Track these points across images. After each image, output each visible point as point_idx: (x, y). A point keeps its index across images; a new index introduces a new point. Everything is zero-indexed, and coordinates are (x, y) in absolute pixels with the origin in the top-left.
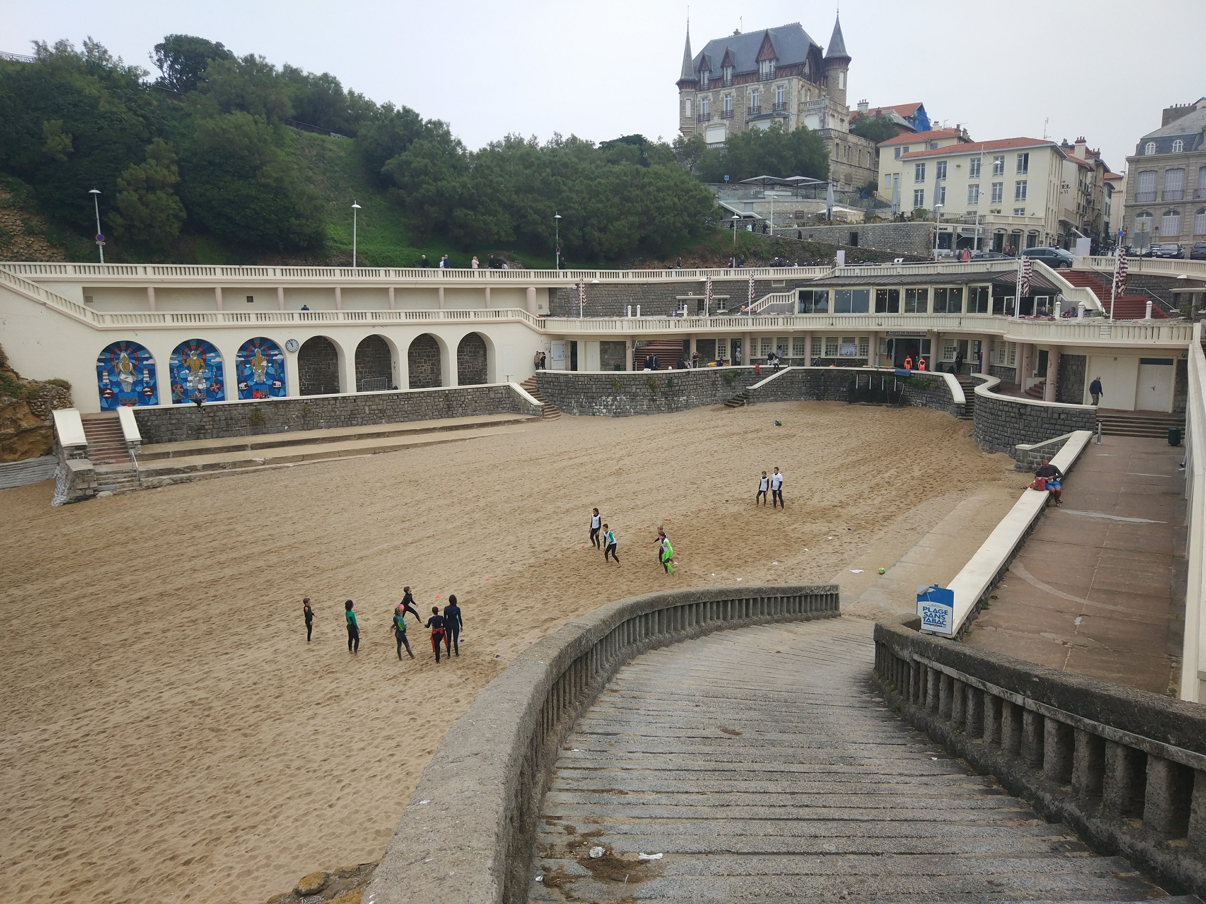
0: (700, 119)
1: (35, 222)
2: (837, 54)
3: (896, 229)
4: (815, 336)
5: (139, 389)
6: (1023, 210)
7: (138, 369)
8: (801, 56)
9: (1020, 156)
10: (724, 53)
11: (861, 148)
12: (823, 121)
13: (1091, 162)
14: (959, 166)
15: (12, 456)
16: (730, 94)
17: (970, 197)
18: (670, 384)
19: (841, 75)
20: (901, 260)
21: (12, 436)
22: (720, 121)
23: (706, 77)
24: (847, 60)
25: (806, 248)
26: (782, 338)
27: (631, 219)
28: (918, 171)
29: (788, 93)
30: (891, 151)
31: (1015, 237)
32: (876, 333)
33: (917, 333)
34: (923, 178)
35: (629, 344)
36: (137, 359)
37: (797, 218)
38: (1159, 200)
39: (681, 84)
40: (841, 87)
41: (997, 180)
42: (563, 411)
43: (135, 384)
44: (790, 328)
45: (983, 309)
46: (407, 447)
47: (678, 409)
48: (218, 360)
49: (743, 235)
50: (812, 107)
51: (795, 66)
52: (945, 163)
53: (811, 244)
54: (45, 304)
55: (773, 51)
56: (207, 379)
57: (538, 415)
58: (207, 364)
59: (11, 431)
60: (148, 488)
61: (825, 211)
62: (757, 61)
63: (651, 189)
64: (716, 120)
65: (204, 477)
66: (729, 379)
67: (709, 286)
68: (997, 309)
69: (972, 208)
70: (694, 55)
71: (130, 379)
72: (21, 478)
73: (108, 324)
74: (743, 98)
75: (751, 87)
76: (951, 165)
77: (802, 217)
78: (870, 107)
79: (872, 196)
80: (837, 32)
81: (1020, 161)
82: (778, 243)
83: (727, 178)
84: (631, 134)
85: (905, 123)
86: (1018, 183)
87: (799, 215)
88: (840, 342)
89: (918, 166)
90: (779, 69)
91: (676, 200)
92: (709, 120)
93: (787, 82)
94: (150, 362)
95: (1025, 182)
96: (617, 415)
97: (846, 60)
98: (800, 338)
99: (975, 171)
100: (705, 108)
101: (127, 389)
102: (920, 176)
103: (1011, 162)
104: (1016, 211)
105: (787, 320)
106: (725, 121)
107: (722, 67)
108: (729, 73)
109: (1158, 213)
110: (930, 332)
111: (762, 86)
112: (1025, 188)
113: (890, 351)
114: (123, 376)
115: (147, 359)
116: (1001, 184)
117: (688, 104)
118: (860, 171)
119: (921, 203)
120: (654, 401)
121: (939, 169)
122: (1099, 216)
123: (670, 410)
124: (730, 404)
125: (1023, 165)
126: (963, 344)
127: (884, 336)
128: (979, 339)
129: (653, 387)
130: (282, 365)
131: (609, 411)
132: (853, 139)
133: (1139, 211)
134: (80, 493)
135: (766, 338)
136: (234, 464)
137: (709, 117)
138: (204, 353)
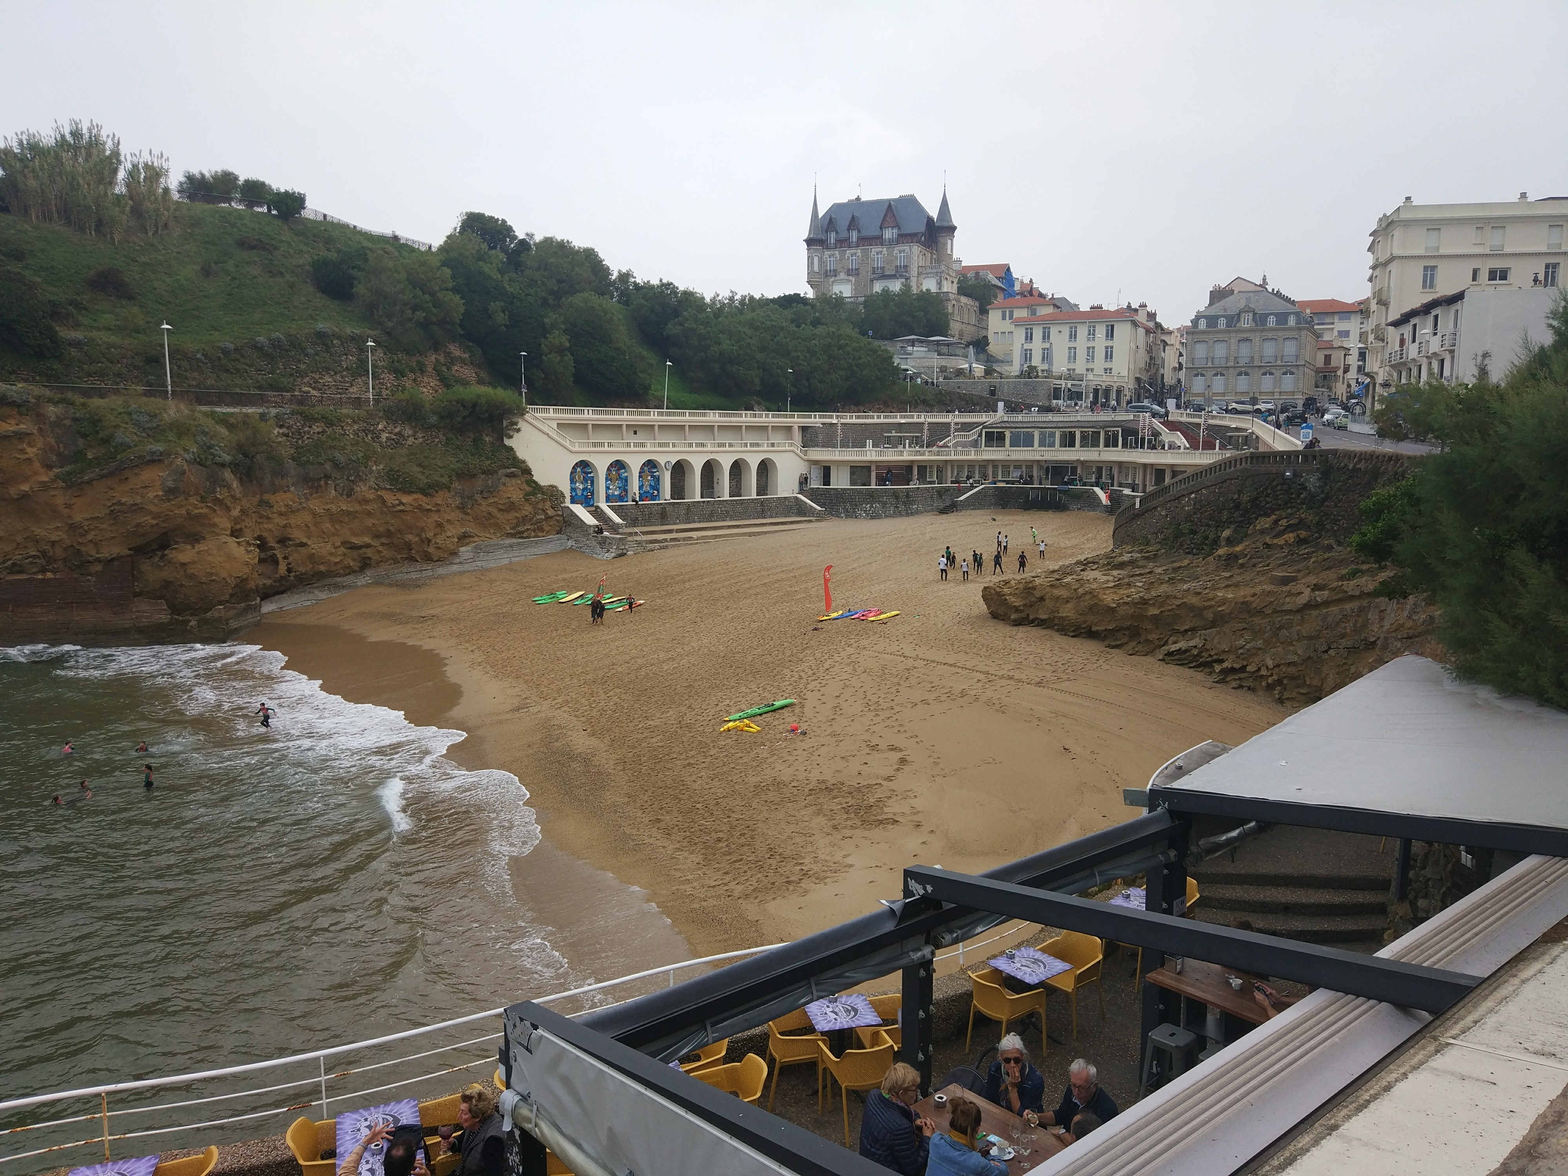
0: (826, 275)
1: (483, 374)
2: (945, 224)
3: (1026, 384)
4: (995, 464)
5: (585, 493)
6: (1111, 369)
7: (585, 480)
8: (921, 228)
9: (1107, 326)
10: (850, 219)
11: (969, 307)
12: (940, 284)
13: (1151, 325)
14: (1060, 332)
15: (540, 534)
16: (855, 254)
17: (1069, 357)
18: (908, 496)
19: (949, 241)
20: (1037, 409)
21: (541, 521)
22: (846, 277)
23: (832, 237)
24: (954, 228)
25: (962, 397)
26: (971, 464)
27: (841, 373)
28: (1027, 333)
29: (909, 257)
30: (999, 313)
31: (1107, 392)
32: (1038, 461)
33: (1067, 462)
34: (1031, 339)
35: (873, 468)
36: (585, 473)
37: (941, 371)
38: (1210, 364)
39: (810, 242)
40: (949, 252)
41: (1091, 344)
42: (833, 515)
43: (585, 489)
44: (980, 458)
45: (1115, 445)
46: (766, 533)
47: (912, 514)
48: (626, 474)
49: (915, 386)
50: (931, 271)
51: (915, 235)
52: (1049, 328)
53: (964, 394)
54: (548, 434)
55: (895, 219)
56: (620, 488)
57: (820, 517)
58: (620, 478)
59: (543, 517)
60: (649, 551)
61: (967, 366)
62: (881, 228)
63: (849, 349)
64: (842, 276)
65: (674, 546)
66: (941, 493)
67: (926, 427)
68: (1125, 445)
69: (1072, 366)
70: (820, 215)
71: (581, 487)
72: (551, 547)
73: (577, 449)
74: (867, 259)
75: (875, 250)
76: (1054, 331)
77: (946, 371)
78: (963, 264)
79: (986, 351)
80: (944, 204)
81: (1107, 330)
82: (941, 393)
83: (870, 333)
84: (792, 293)
85: (1000, 284)
86: (1107, 348)
87: (943, 369)
88: (1012, 468)
89: (1027, 329)
90: (900, 236)
91: (869, 358)
92: (836, 276)
93: (908, 248)
94: (592, 475)
95: (1112, 347)
96: (873, 518)
97: (951, 229)
98: (984, 465)
99: (1073, 336)
100: (830, 266)
101: (579, 493)
102: (1029, 337)
103: (1101, 332)
104: (1106, 369)
105: (976, 453)
106: (851, 278)
107: (848, 230)
108: (854, 235)
109: (1209, 374)
110: (1078, 461)
111: (885, 249)
112: (1112, 352)
113: (1047, 474)
114: (578, 484)
115: (590, 473)
116: (1093, 348)
117: (816, 260)
118: (969, 327)
119: (1030, 360)
120: (898, 507)
121: (1044, 333)
122: (1157, 370)
123: (908, 515)
124: (943, 511)
125: (1110, 334)
126: (1100, 469)
127: (1043, 464)
128: (1110, 465)
129: (897, 497)
130: (657, 480)
131: (867, 515)
132: (964, 300)
133: (1195, 372)
134: (621, 552)
135: (959, 465)
136: (684, 539)
137: (835, 273)
138: (619, 470)
